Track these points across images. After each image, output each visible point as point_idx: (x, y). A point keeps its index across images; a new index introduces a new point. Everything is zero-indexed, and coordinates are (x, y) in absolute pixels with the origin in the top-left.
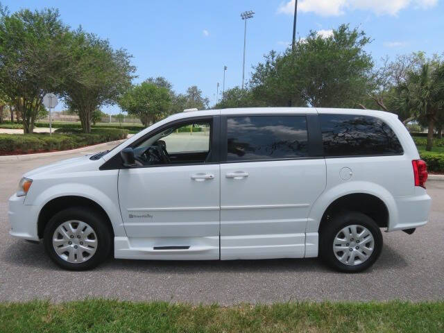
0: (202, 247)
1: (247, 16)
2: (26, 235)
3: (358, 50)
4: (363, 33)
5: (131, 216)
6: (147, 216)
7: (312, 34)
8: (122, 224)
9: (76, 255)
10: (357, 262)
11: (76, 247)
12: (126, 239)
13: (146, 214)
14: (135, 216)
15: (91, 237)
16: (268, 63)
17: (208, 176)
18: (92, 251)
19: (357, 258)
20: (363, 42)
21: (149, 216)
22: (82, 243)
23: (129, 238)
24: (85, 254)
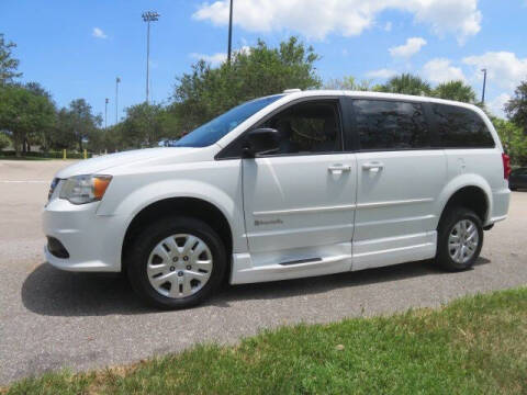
0: (335, 257)
1: (150, 17)
2: (96, 264)
3: (308, 67)
4: (311, 49)
5: (257, 223)
6: (277, 221)
7: (260, 44)
8: (244, 236)
9: (181, 287)
10: (466, 259)
11: (181, 274)
12: (248, 256)
13: (275, 219)
14: (262, 223)
15: (203, 256)
16: (196, 74)
17: (346, 166)
18: (204, 278)
19: (465, 255)
20: (312, 58)
21: (278, 221)
22: (189, 268)
23: (251, 254)
24: (194, 282)
